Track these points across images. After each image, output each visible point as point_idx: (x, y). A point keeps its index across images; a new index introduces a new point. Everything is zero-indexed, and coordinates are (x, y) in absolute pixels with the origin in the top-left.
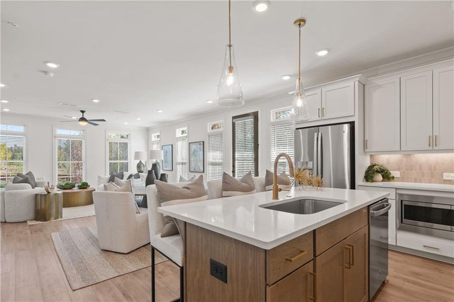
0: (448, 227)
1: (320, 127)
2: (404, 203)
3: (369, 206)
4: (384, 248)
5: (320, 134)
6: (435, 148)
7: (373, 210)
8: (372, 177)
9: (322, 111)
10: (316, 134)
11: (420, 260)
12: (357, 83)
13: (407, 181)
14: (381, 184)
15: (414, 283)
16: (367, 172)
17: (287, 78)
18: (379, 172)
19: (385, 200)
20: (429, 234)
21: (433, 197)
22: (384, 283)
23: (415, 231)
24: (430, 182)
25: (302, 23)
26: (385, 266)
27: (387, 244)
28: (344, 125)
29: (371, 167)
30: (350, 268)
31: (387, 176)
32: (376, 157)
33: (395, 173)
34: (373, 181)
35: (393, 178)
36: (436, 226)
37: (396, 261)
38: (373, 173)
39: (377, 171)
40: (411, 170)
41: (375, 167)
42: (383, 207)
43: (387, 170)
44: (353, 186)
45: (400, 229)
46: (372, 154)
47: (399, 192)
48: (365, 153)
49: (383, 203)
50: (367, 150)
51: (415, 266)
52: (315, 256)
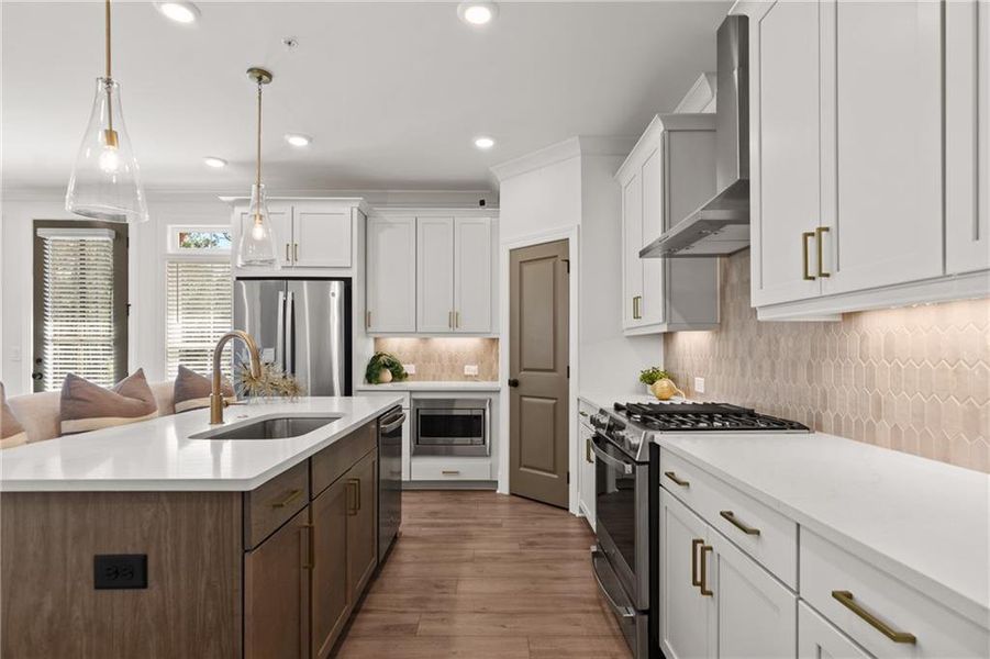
0: (468, 440)
1: (289, 282)
2: (421, 412)
3: (378, 418)
4: (395, 489)
5: (290, 294)
6: (457, 330)
7: (384, 424)
8: (377, 375)
9: (292, 250)
10: (281, 294)
11: (438, 493)
12: (355, 210)
13: (424, 380)
14: (389, 386)
15: (432, 525)
16: (369, 367)
17: (216, 164)
18: (387, 367)
19: (398, 408)
20: (450, 453)
21: (454, 400)
22: (396, 538)
23: (434, 453)
24: (450, 379)
25: (265, 78)
26: (398, 514)
27: (400, 482)
28: (333, 282)
29: (376, 358)
30: (355, 514)
31: (399, 375)
32: (382, 341)
33: (409, 368)
34: (379, 382)
35: (406, 375)
36: (457, 440)
37: (411, 503)
38: (379, 369)
39: (385, 366)
40: (429, 362)
41: (381, 358)
42: (396, 418)
43: (399, 364)
44: (348, 391)
45: (416, 453)
46: (377, 336)
47: (415, 396)
48: (367, 334)
49: (395, 413)
50: (369, 330)
51: (434, 504)
52: (311, 500)
